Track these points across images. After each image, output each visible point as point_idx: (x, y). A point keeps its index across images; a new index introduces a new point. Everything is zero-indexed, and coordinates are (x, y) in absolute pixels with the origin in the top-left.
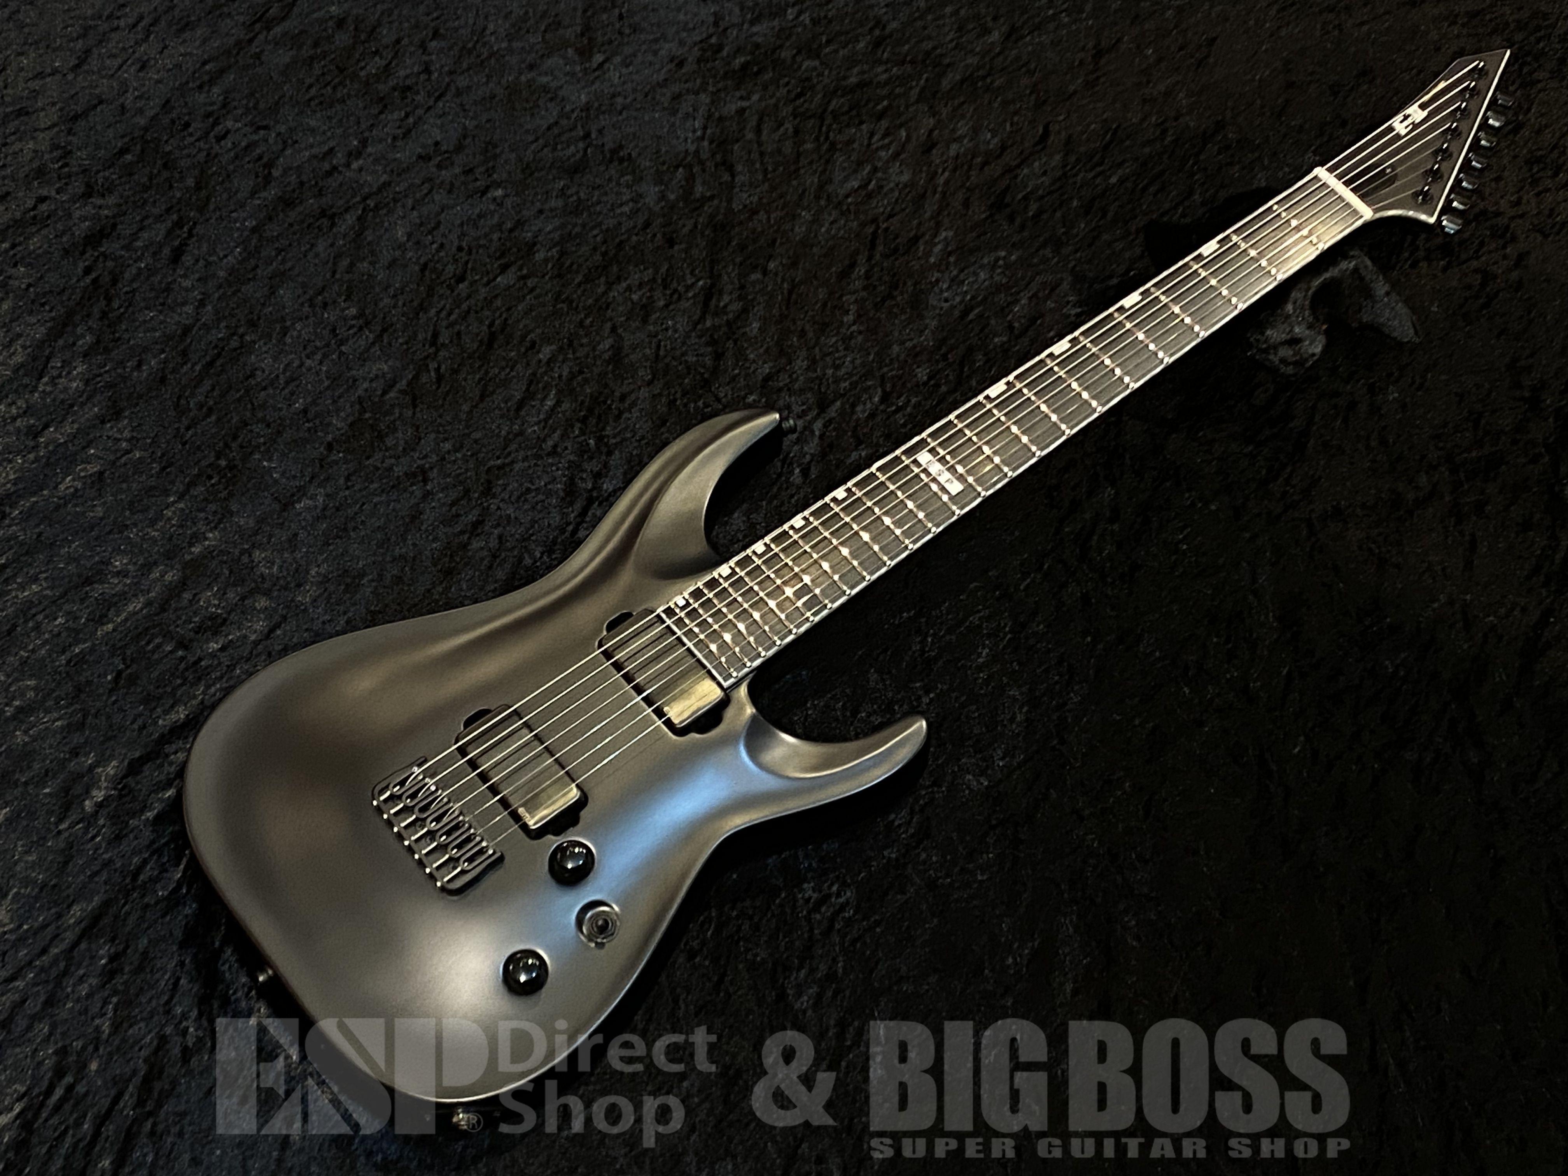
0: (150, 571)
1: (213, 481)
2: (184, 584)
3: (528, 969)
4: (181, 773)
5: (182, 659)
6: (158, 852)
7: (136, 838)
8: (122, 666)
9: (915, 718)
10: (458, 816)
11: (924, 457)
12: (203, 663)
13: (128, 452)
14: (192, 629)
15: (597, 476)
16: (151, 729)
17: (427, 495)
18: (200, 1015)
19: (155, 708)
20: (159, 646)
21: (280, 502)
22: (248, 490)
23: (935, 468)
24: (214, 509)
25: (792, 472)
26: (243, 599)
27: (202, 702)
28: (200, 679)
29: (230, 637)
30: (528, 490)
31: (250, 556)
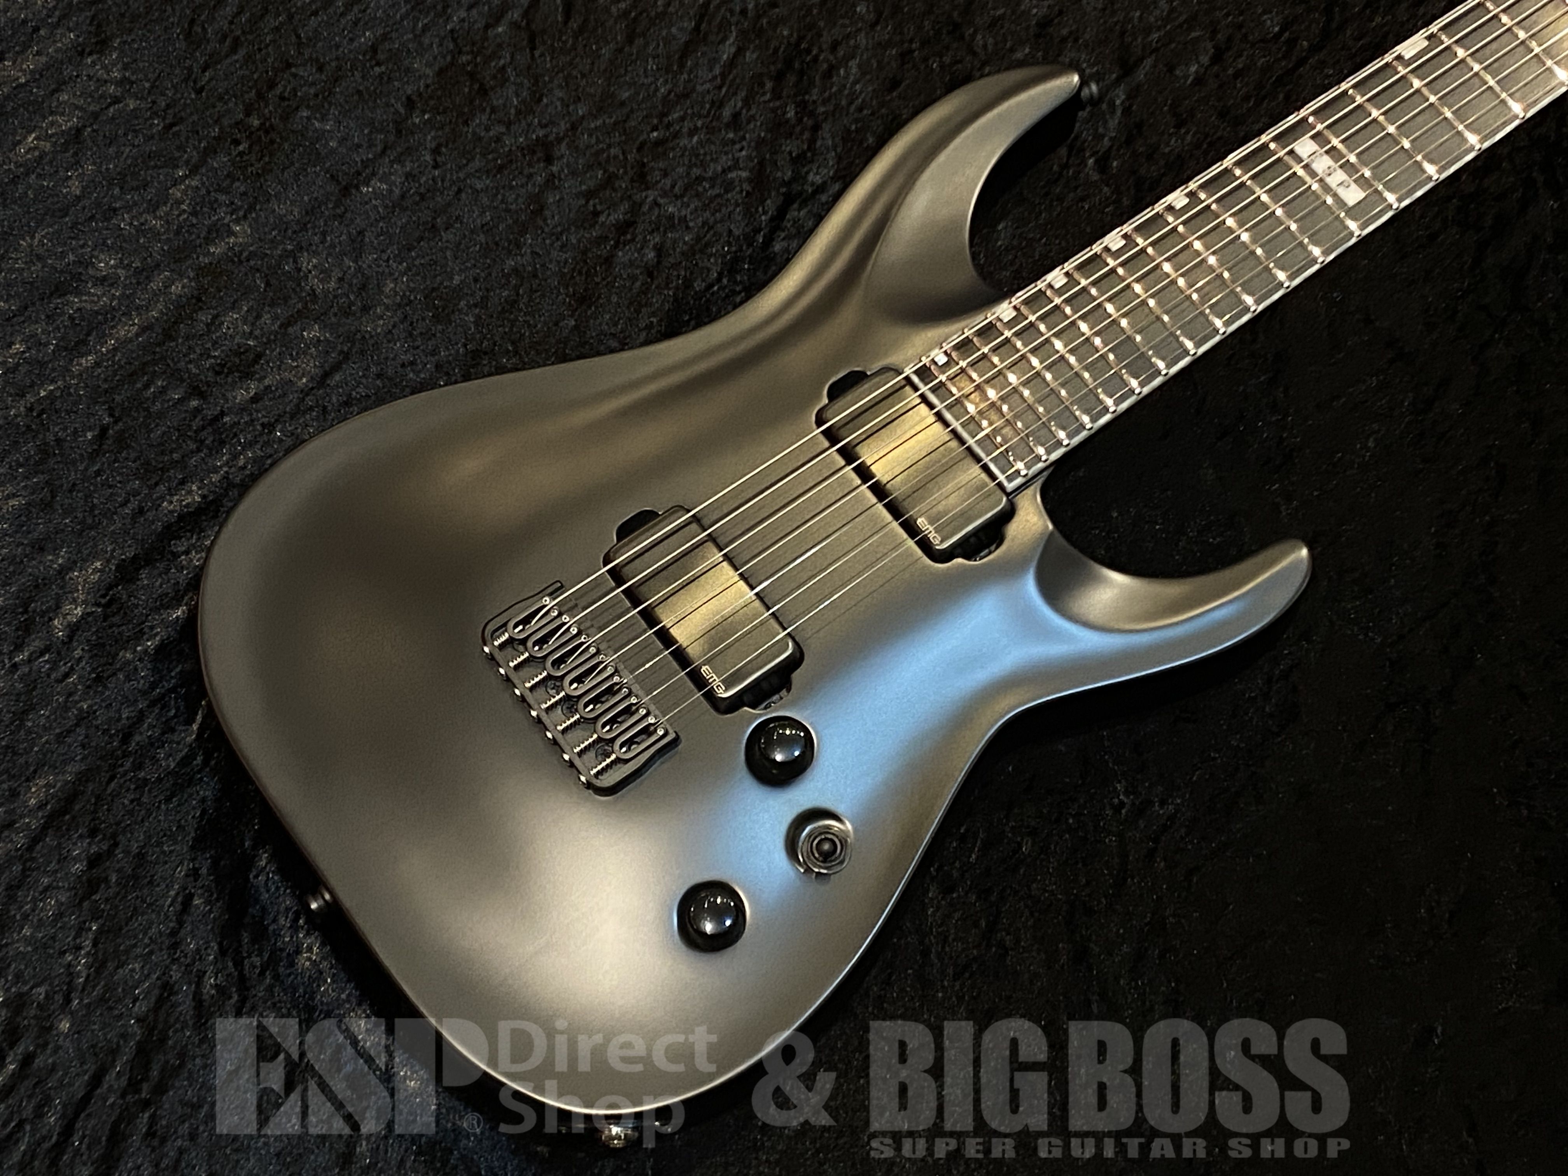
0: (149, 279)
1: (241, 148)
2: (199, 300)
3: (718, 914)
4: (195, 583)
5: (198, 410)
6: (160, 702)
7: (128, 679)
8: (107, 420)
9: (1293, 542)
10: (612, 675)
11: (1305, 147)
12: (226, 419)
13: (116, 100)
14: (212, 367)
15: (799, 160)
16: (150, 515)
17: (551, 182)
18: (223, 952)
19: (157, 484)
20: (163, 391)
21: (338, 183)
22: (292, 164)
23: (1323, 163)
24: (242, 189)
25: (1084, 163)
26: (285, 325)
27: (226, 477)
28: (222, 443)
29: (267, 382)
30: (699, 179)
31: (295, 262)
